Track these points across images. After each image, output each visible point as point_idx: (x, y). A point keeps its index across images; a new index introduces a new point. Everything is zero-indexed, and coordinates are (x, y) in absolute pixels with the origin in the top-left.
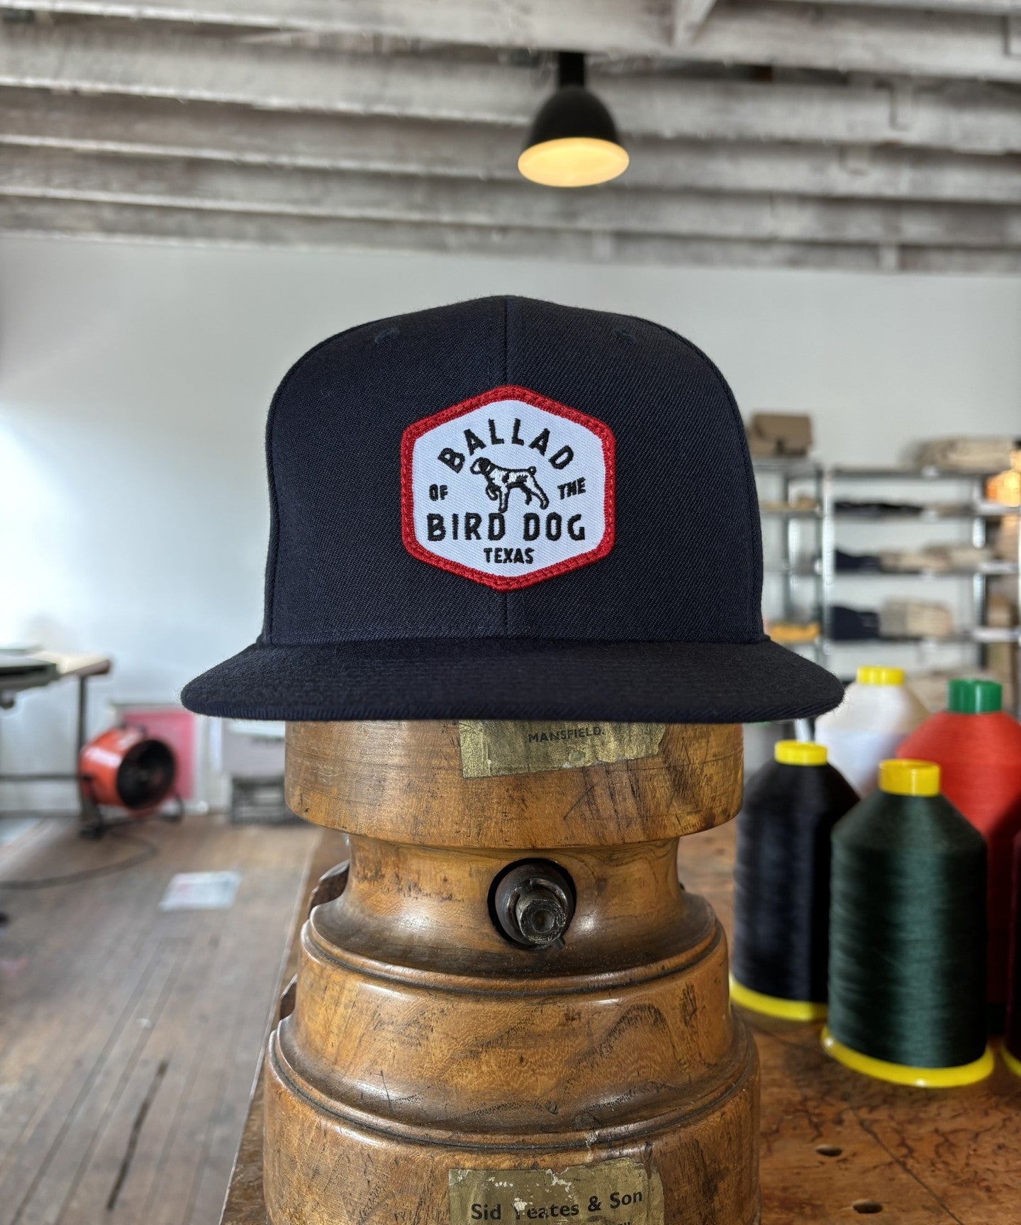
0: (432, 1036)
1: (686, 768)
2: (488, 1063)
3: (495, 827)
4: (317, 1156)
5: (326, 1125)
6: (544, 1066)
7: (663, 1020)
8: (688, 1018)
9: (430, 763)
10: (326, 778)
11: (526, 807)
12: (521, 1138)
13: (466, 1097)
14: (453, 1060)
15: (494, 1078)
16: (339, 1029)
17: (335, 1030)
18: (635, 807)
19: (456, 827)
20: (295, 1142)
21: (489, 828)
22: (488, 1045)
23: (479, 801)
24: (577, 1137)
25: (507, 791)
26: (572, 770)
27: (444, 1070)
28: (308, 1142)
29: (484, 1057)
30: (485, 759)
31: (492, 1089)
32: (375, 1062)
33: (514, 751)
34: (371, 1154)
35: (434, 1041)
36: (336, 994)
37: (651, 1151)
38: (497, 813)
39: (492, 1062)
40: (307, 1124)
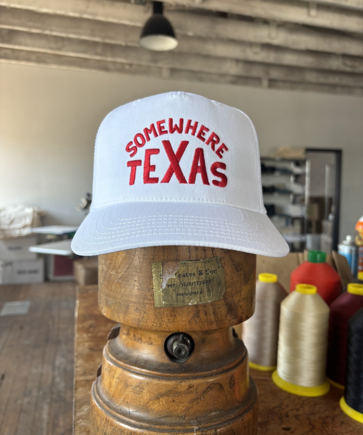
0: (144, 391)
1: (232, 304)
2: (162, 401)
3: (165, 324)
4: (105, 428)
5: (109, 419)
6: (181, 403)
7: (223, 387)
8: (232, 386)
9: (144, 302)
10: (110, 303)
11: (176, 318)
12: (172, 428)
13: (155, 412)
14: (150, 400)
15: (164, 407)
16: (114, 386)
17: (113, 386)
18: (214, 318)
19: (152, 324)
20: (99, 423)
21: (163, 324)
22: (162, 395)
23: (160, 315)
24: (191, 428)
25: (170, 312)
26: (192, 305)
27: (148, 403)
28: (103, 423)
29: (161, 399)
30: (162, 301)
31: (164, 410)
32: (125, 398)
33: (172, 299)
34: (123, 430)
35: (144, 393)
36: (113, 374)
37: (216, 433)
38: (166, 320)
39: (164, 401)
40: (102, 417)
